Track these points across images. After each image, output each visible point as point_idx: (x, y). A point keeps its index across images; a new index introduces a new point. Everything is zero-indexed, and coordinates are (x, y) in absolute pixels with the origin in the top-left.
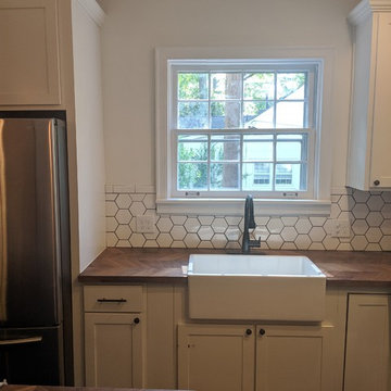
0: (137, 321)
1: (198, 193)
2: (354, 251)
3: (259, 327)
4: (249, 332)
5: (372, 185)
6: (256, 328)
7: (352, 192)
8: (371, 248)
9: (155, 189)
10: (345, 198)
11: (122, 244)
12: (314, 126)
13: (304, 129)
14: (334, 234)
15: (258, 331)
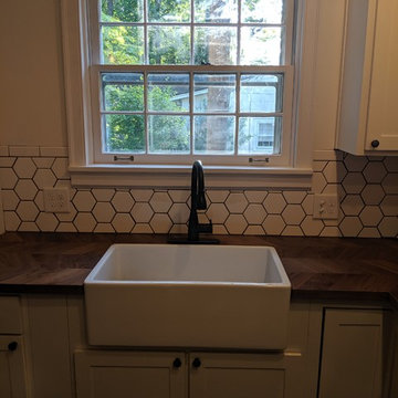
0: (13, 346)
1: (132, 158)
2: (343, 238)
3: (193, 356)
4: (177, 363)
5: (368, 147)
6: (188, 357)
7: (342, 157)
8: (367, 234)
9: (67, 150)
10: (333, 165)
11: (26, 228)
12: (293, 63)
13: (280, 66)
14: (316, 215)
15: (192, 361)
